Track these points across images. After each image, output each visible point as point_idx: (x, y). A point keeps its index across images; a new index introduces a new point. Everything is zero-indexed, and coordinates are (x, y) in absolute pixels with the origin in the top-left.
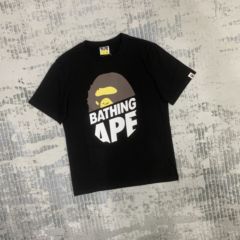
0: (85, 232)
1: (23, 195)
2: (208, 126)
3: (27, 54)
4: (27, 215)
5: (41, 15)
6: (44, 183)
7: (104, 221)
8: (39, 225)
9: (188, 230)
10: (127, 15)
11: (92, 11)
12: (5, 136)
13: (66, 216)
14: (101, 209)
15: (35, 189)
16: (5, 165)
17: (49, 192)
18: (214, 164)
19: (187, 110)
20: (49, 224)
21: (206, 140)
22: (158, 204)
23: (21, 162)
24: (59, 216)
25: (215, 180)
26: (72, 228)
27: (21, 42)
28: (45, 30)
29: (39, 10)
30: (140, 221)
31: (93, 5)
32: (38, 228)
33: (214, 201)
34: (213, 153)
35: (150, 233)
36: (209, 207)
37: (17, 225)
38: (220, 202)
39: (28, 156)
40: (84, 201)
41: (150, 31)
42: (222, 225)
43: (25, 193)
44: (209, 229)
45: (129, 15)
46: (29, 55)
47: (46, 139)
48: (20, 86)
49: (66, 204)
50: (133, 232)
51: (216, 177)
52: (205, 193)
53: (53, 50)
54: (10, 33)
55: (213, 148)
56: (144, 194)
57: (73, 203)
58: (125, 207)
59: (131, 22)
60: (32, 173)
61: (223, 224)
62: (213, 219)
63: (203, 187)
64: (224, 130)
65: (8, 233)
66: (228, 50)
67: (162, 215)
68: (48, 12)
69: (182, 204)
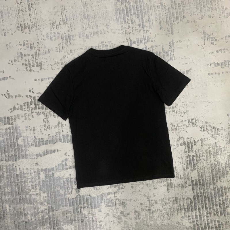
1: (23, 195)
2: (196, 140)
3: (39, 68)
4: (25, 215)
5: (54, 36)
6: (44, 185)
7: (96, 226)
8: (35, 226)
10: (128, 40)
11: (98, 35)
12: (12, 138)
13: (61, 218)
14: (95, 213)
15: (34, 190)
16: (10, 165)
17: (48, 194)
18: (202, 176)
19: (178, 124)
20: (44, 225)
21: (195, 152)
22: (148, 211)
23: (24, 164)
24: (54, 218)
25: (202, 191)
27: (34, 58)
28: (57, 48)
29: (52, 32)
30: (131, 228)
31: (99, 30)
32: (34, 228)
33: (201, 212)
34: (201, 166)
36: (197, 218)
37: (15, 224)
38: (207, 213)
39: (31, 158)
40: (79, 204)
43: (25, 193)
45: (129, 40)
46: (41, 69)
47: (49, 143)
48: (31, 95)
49: (62, 207)
51: (203, 189)
52: (193, 203)
53: (62, 66)
54: (26, 49)
55: (201, 161)
56: (135, 201)
57: (68, 206)
60: (33, 175)
63: (191, 198)
64: (211, 145)
66: (215, 73)
67: (152, 222)
68: (60, 34)
69: (171, 213)
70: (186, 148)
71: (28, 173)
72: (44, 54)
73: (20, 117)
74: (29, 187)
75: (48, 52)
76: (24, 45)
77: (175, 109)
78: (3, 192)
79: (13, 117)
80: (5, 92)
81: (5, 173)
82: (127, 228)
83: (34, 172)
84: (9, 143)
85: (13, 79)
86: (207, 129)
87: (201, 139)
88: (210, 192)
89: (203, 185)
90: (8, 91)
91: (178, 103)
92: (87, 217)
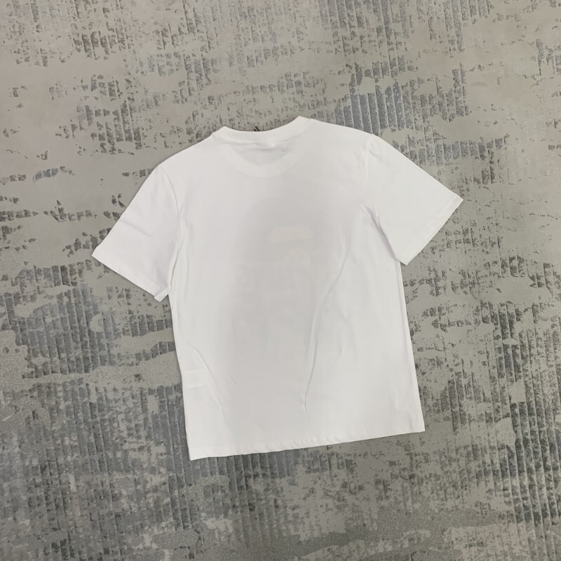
0: (244, 540)
1: (107, 452)
2: (521, 310)
3: (133, 144)
4: (115, 498)
5: (168, 64)
6: (156, 426)
7: (286, 518)
8: (139, 523)
9: (475, 542)
10: (351, 67)
11: (275, 57)
12: (76, 318)
13: (201, 502)
14: (282, 488)
15: (135, 440)
16: (72, 382)
17: (167, 447)
18: (536, 394)
19: (477, 272)
20: (162, 521)
21: (518, 338)
22: (408, 480)
23: (107, 377)
24: (185, 503)
25: (537, 429)
26: (214, 530)
27: (121, 118)
28: (175, 94)
29: (163, 52)
31: (278, 45)
32: (137, 529)
33: (534, 477)
34: (533, 370)
35: (390, 548)
36: (524, 492)
37: (91, 520)
38: (548, 480)
39: (123, 364)
40: (243, 469)
41: (398, 102)
42: (554, 534)
43: (112, 448)
44: (524, 543)
45: (354, 66)
46: (139, 146)
47: (167, 327)
48: (115, 211)
49: (203, 476)
50: (351, 544)
51: (538, 423)
52: (515, 457)
53: (189, 137)
54: (100, 98)
55: (532, 358)
56: (377, 456)
57: (217, 473)
58: (334, 486)
59: (359, 82)
60: (130, 403)
61: (555, 532)
62: (533, 520)
63: (509, 445)
64: (558, 319)
65: (70, 540)
68: (182, 57)
69: (462, 483)
70: (496, 329)
71: (119, 400)
72: (144, 110)
73: (93, 267)
74: (122, 432)
75: (154, 104)
76: (93, 88)
77: (469, 236)
78: (61, 447)
79: (74, 267)
80: (52, 207)
81: (62, 403)
82: (358, 521)
83: (133, 397)
84: (69, 329)
85: (70, 172)
86: (547, 282)
87: (534, 305)
88: (554, 431)
89: (538, 415)
90: (58, 202)
91: (477, 222)
92: (262, 497)
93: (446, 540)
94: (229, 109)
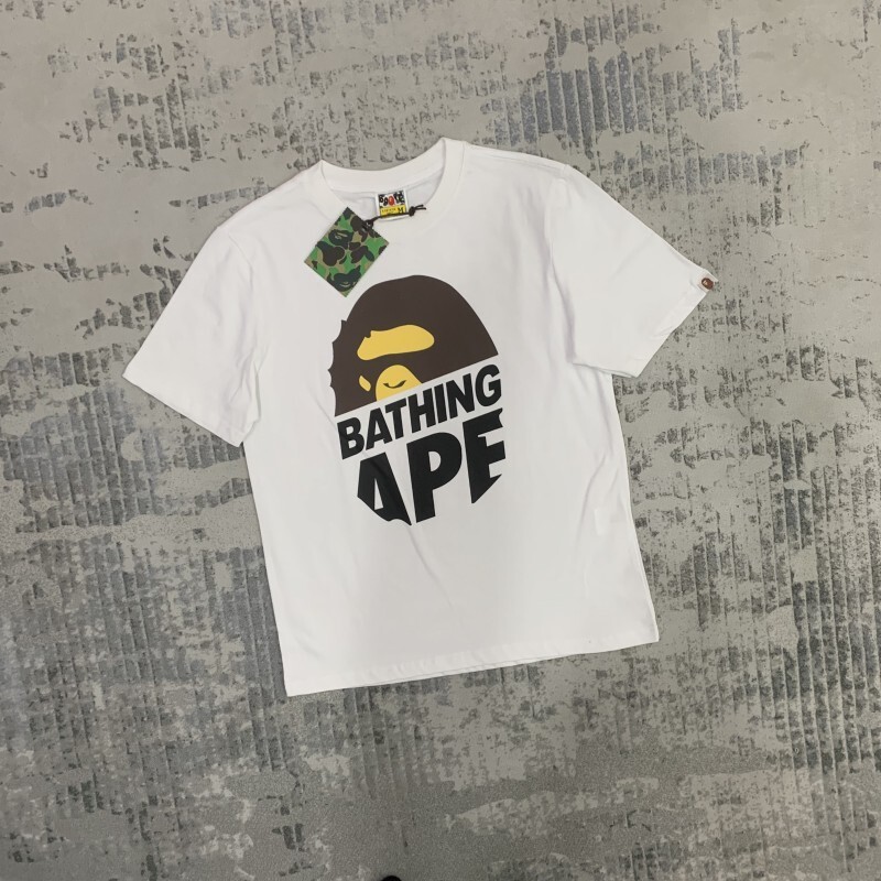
70: (775, 464)
71: (169, 568)
72: (204, 95)
73: (125, 355)
74: (175, 618)
75: (220, 86)
76: (120, 57)
77: (736, 312)
78: (79, 640)
79: (95, 356)
80: (58, 256)
81: (80, 571)
82: (546, 762)
83: (192, 565)
85: (86, 199)
86: (860, 389)
87: (837, 426)
88: (860, 627)
89: (836, 602)
90: (67, 250)
91: (750, 288)
92: (397, 723)
93: (682, 794)
94: (344, 95)
